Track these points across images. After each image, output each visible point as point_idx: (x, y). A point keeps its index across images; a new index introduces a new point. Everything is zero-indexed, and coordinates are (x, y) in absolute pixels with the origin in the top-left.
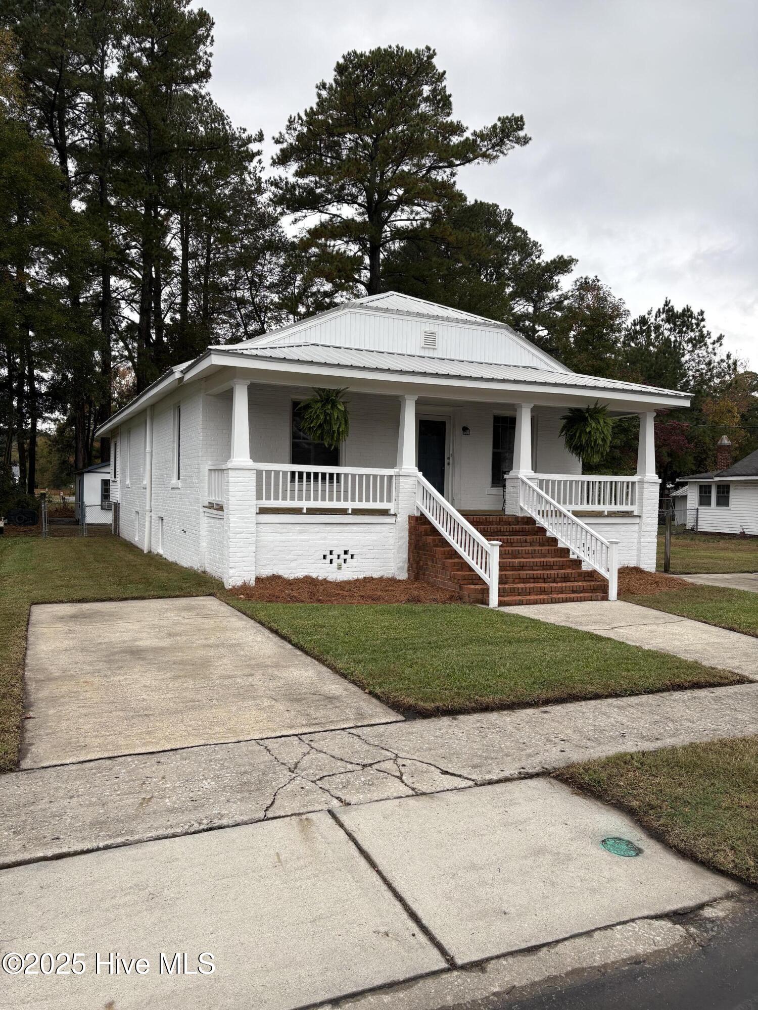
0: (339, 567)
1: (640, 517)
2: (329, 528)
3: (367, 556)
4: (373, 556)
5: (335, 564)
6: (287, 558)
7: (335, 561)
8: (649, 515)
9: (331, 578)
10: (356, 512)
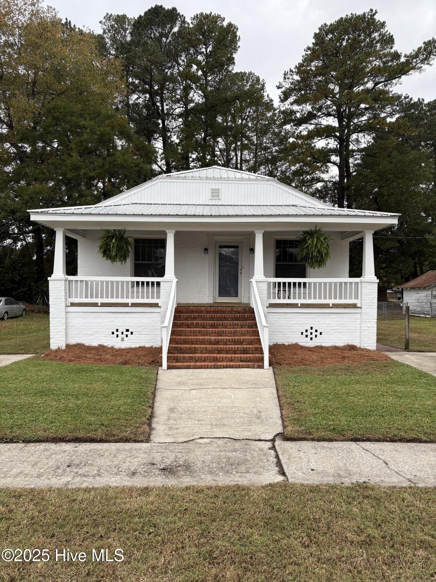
0: (123, 340)
1: (361, 308)
2: (115, 315)
3: (142, 333)
4: (146, 333)
5: (120, 338)
6: (88, 333)
7: (120, 336)
8: (367, 307)
9: (117, 346)
10: (134, 305)
